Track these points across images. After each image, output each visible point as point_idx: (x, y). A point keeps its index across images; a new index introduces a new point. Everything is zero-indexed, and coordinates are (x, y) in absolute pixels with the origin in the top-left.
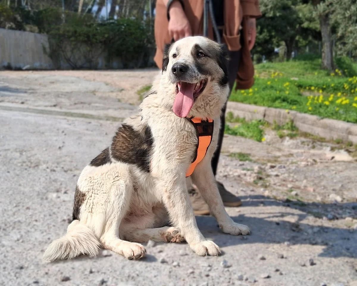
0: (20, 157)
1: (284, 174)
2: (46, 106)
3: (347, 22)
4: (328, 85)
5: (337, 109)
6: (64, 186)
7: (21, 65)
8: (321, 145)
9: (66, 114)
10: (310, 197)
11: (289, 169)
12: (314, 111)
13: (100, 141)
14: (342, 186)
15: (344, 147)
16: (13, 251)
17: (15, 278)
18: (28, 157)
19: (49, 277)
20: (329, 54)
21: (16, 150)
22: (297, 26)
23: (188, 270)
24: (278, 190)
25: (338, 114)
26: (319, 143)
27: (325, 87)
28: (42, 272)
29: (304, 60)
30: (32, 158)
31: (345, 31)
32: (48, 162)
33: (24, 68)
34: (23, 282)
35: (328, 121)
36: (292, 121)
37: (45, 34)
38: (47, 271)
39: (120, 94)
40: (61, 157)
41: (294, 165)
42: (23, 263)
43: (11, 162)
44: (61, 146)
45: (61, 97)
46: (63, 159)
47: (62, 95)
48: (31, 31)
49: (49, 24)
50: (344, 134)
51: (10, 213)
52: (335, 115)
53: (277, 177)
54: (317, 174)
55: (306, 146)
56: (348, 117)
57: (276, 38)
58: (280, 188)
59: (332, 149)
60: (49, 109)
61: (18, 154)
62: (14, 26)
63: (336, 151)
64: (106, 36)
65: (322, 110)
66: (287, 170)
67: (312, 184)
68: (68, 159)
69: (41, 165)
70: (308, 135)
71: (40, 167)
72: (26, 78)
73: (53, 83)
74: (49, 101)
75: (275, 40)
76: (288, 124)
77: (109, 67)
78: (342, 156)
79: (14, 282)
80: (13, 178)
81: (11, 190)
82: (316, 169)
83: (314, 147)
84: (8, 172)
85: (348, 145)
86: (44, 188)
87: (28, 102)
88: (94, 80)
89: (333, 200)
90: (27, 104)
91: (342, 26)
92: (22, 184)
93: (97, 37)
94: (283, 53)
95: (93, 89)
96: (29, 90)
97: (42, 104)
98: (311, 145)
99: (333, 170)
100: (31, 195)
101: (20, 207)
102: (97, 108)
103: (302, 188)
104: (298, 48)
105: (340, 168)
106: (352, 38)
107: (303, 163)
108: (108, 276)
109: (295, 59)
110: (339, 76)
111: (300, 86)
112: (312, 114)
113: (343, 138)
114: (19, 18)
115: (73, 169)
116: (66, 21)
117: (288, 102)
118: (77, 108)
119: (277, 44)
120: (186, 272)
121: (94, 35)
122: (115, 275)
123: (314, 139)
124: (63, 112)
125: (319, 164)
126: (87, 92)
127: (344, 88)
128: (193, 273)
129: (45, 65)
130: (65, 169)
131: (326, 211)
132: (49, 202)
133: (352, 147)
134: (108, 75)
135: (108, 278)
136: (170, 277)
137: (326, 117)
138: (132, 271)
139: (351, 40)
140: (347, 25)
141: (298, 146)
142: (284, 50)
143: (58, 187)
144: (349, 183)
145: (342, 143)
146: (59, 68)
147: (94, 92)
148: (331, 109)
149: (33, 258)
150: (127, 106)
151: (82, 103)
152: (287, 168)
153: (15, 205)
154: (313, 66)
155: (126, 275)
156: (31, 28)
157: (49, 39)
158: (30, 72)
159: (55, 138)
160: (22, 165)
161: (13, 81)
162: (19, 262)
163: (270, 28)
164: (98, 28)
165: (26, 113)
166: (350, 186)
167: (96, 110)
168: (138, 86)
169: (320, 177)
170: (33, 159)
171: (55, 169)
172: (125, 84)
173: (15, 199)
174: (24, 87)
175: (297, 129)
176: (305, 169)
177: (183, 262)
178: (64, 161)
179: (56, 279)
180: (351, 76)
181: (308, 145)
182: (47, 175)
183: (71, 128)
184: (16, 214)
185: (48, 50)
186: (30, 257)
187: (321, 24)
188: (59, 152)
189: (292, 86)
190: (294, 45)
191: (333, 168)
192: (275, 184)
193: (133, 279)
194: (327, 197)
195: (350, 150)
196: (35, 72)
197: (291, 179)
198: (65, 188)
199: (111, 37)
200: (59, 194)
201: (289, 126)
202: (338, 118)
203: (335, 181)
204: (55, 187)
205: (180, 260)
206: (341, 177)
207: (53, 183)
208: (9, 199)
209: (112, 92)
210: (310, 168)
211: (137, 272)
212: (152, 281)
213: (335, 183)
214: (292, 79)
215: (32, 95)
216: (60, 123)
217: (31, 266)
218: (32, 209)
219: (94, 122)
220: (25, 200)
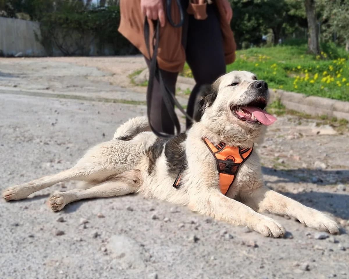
0: (14, 132)
1: (271, 145)
2: (39, 89)
3: (331, 5)
4: (313, 67)
5: (322, 88)
6: (57, 156)
7: (13, 52)
8: (307, 122)
9: (59, 96)
10: (296, 164)
11: (277, 141)
12: (300, 89)
13: (93, 119)
14: (327, 155)
15: (328, 122)
16: (8, 211)
17: (11, 233)
18: (21, 133)
19: (44, 232)
20: (315, 39)
21: (9, 127)
22: (284, 14)
23: (178, 224)
24: (265, 159)
25: (323, 92)
26: (305, 120)
27: (310, 69)
28: (37, 228)
29: (291, 45)
30: (25, 133)
31: (330, 14)
32: (41, 137)
33: (17, 55)
34: (18, 236)
35: (313, 99)
36: (279, 100)
37: (37, 21)
38: (42, 227)
39: (112, 78)
40: (54, 133)
41: (281, 138)
42: (18, 221)
43: (5, 137)
44: (54, 122)
45: (54, 81)
46: (56, 134)
47: (55, 79)
48: (23, 19)
49: (41, 11)
50: (329, 111)
51: (5, 180)
52: (319, 93)
53: (265, 149)
54: (302, 146)
55: (293, 123)
56: (333, 93)
57: (264, 25)
58: (268, 157)
59: (318, 125)
60: (42, 91)
61: (11, 130)
62: (5, 14)
63: (322, 126)
64: (98, 23)
65: (308, 89)
66: (274, 142)
67: (298, 154)
68: (61, 134)
69: (35, 139)
70: (295, 113)
71: (34, 141)
72: (18, 63)
73: (45, 68)
74: (42, 84)
75: (262, 28)
76: (275, 102)
77: (100, 53)
78: (328, 130)
79: (9, 236)
80: (7, 150)
81: (5, 160)
82: (302, 142)
83: (300, 124)
84: (2, 145)
85: (332, 121)
86: (37, 158)
87: (21, 85)
88: (86, 65)
89: (318, 167)
90: (20, 87)
91: (327, 9)
92: (16, 156)
93: (89, 24)
94: (271, 40)
95: (85, 74)
96: (22, 74)
97: (34, 87)
98: (297, 122)
99: (318, 142)
100: (25, 164)
101: (15, 175)
102: (89, 91)
103: (289, 156)
104: (285, 36)
105: (325, 141)
106: (336, 20)
107: (290, 137)
108: (102, 231)
109: (282, 44)
110: (325, 59)
111: (287, 68)
112: (298, 92)
113: (328, 114)
114: (11, 6)
115: (66, 143)
116: (58, 9)
117: (275, 82)
118: (70, 91)
119: (264, 31)
120: (177, 226)
121: (86, 22)
122: (108, 230)
123: (300, 116)
124: (55, 95)
125: (305, 137)
126: (79, 76)
127: (329, 70)
128: (183, 226)
129: (37, 52)
130: (59, 142)
131: (311, 175)
132: (43, 170)
133: (337, 123)
134: (100, 61)
135: (102, 232)
136: (161, 230)
137: (312, 95)
138: (125, 226)
139: (335, 22)
140: (332, 8)
141: (285, 123)
142: (271, 38)
143: (52, 158)
144: (333, 153)
145: (327, 118)
146: (51, 55)
147: (86, 76)
148: (317, 87)
149: (29, 216)
150: (119, 88)
151: (74, 86)
152: (275, 141)
153: (9, 173)
154: (300, 51)
155: (119, 229)
156: (23, 16)
157: (41, 26)
158: (23, 58)
159: (48, 117)
160: (16, 140)
161: (5, 66)
162: (15, 221)
163: (258, 15)
164: (90, 16)
165: (18, 96)
166: (334, 155)
167: (88, 92)
168: (129, 70)
169: (305, 148)
170: (27, 134)
171: (48, 142)
172: (116, 69)
173: (9, 168)
174: (16, 72)
175: (284, 108)
176: (292, 141)
177: (174, 218)
178: (58, 136)
179: (51, 234)
180: (336, 58)
181: (295, 122)
182: (40, 148)
183: (64, 108)
184: (11, 180)
185: (40, 37)
186: (25, 216)
187: (307, 11)
188: (52, 128)
189: (280, 68)
190: (281, 33)
191: (318, 141)
192: (262, 154)
193: (126, 233)
194: (313, 165)
195: (335, 125)
196: (27, 59)
197: (277, 150)
198: (59, 158)
199: (102, 24)
200: (53, 164)
201: (277, 104)
202: (324, 95)
203: (320, 151)
204: (48, 158)
205: (171, 216)
206: (326, 148)
207: (47, 154)
208: (3, 168)
209: (104, 76)
210: (297, 141)
211: (130, 227)
212: (144, 234)
213: (321, 153)
214: (279, 62)
215: (24, 79)
216: (53, 103)
217: (26, 224)
218: (26, 176)
219: (86, 103)
220: (19, 169)
